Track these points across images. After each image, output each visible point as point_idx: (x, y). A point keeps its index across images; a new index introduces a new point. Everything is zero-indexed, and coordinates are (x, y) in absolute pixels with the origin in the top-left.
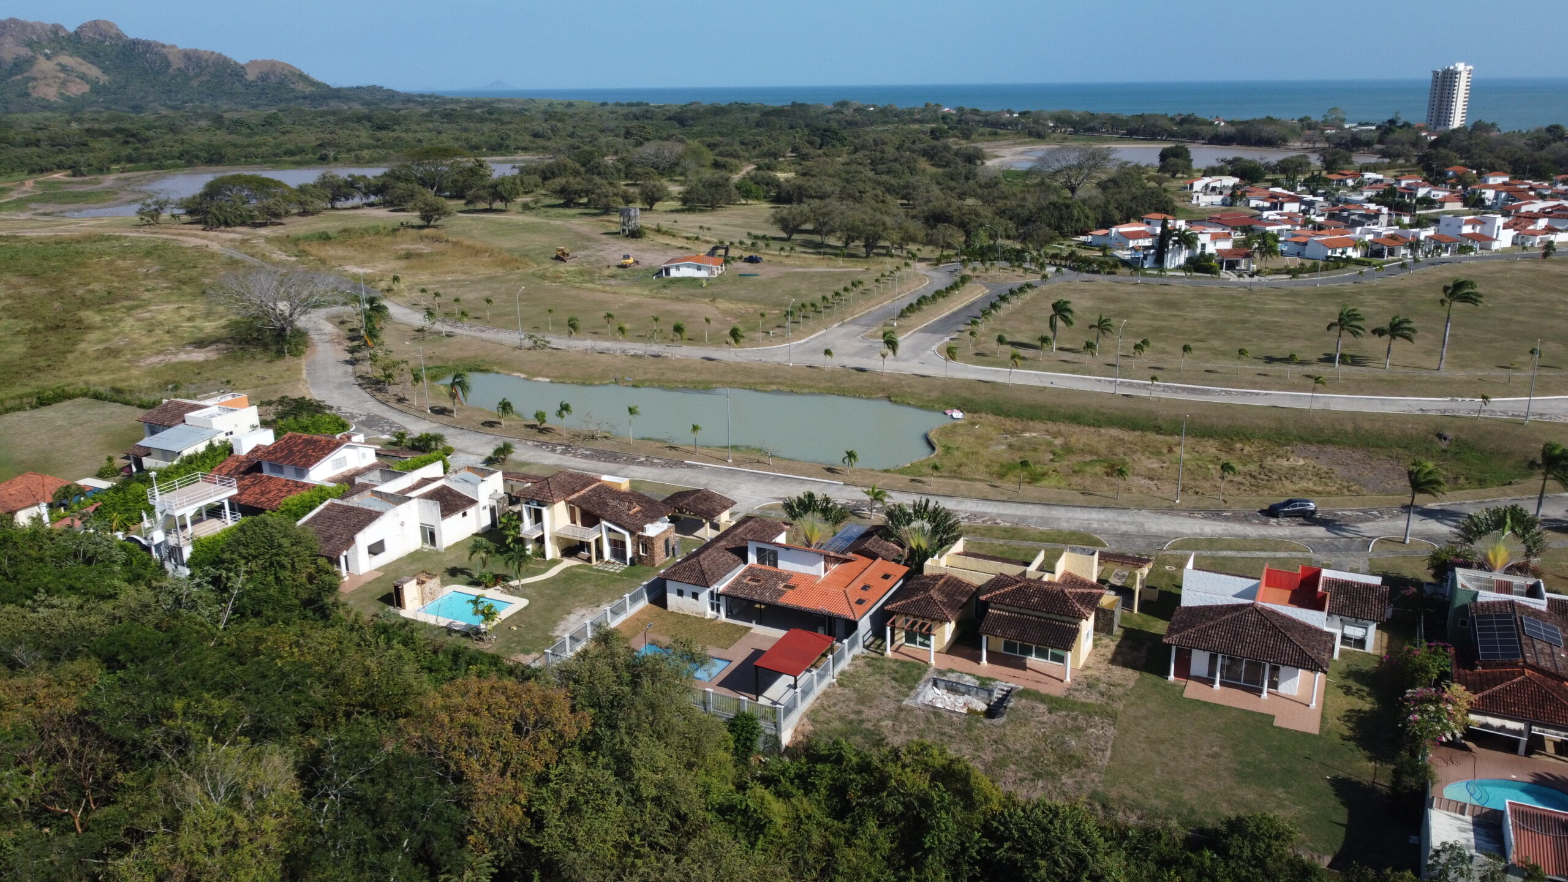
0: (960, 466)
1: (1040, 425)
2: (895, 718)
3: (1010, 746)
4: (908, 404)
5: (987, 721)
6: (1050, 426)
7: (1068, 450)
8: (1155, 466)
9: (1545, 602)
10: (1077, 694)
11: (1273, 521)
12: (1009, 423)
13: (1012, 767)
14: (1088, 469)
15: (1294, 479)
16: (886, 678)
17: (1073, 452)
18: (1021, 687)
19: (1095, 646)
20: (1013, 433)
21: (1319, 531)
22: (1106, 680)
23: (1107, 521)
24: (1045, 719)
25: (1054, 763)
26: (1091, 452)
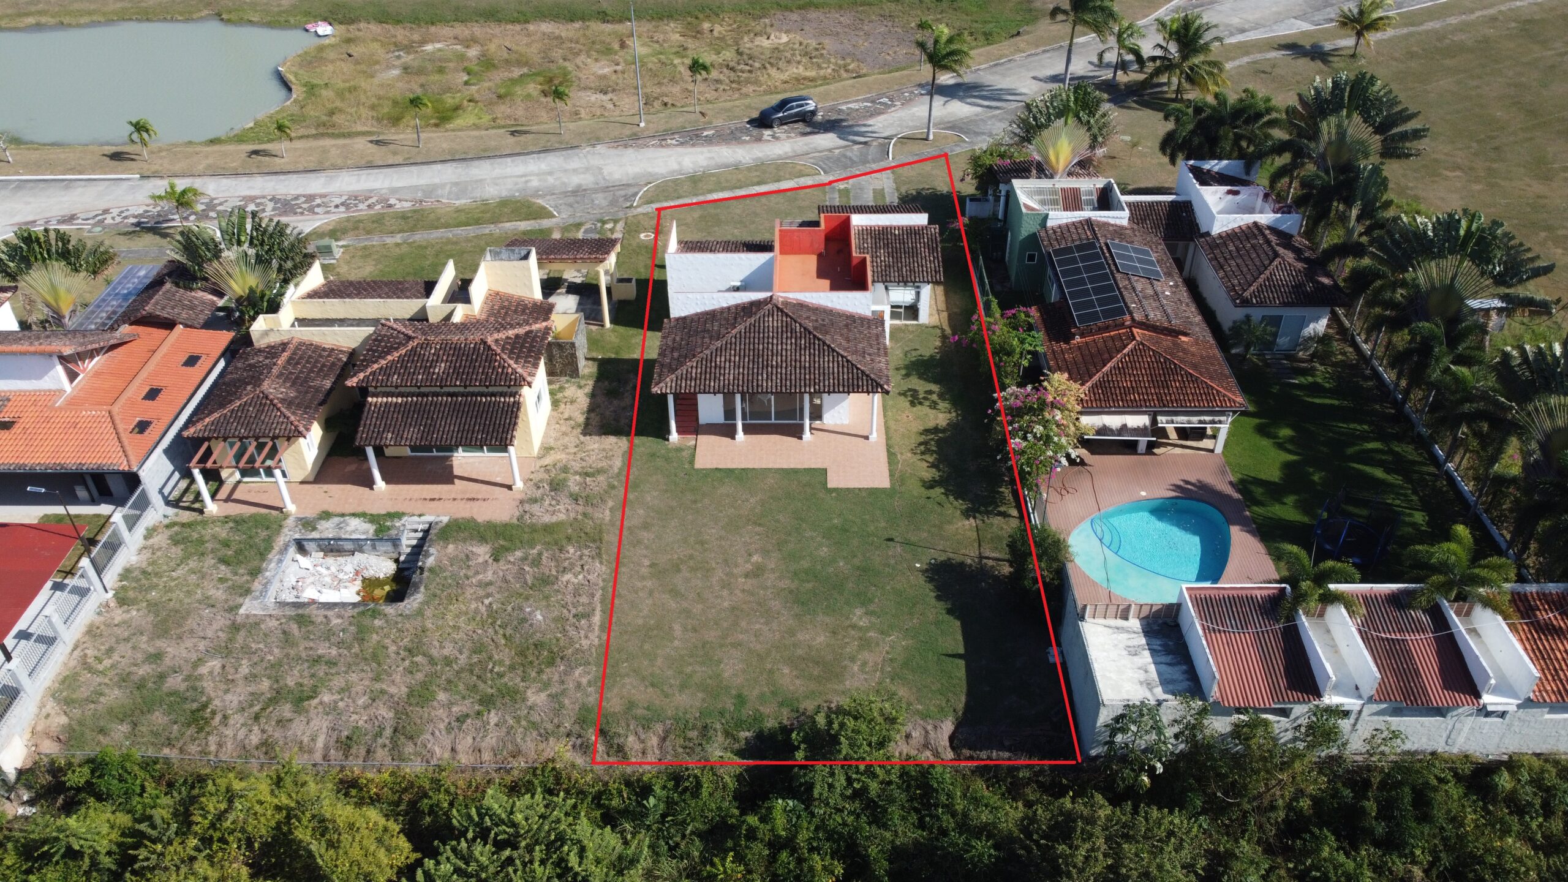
0: (331, 113)
1: (446, 31)
2: (225, 650)
3: (434, 652)
4: (250, 22)
5: (390, 610)
6: (461, 30)
7: (488, 63)
8: (606, 71)
9: (1126, 213)
10: (535, 508)
11: (767, 133)
12: (401, 33)
13: (442, 696)
14: (518, 90)
15: (781, 64)
16: (210, 561)
17: (494, 66)
18: (445, 519)
19: (555, 403)
20: (409, 48)
21: (827, 140)
22: (577, 466)
23: (550, 173)
24: (489, 576)
25: (512, 668)
26: (519, 63)
